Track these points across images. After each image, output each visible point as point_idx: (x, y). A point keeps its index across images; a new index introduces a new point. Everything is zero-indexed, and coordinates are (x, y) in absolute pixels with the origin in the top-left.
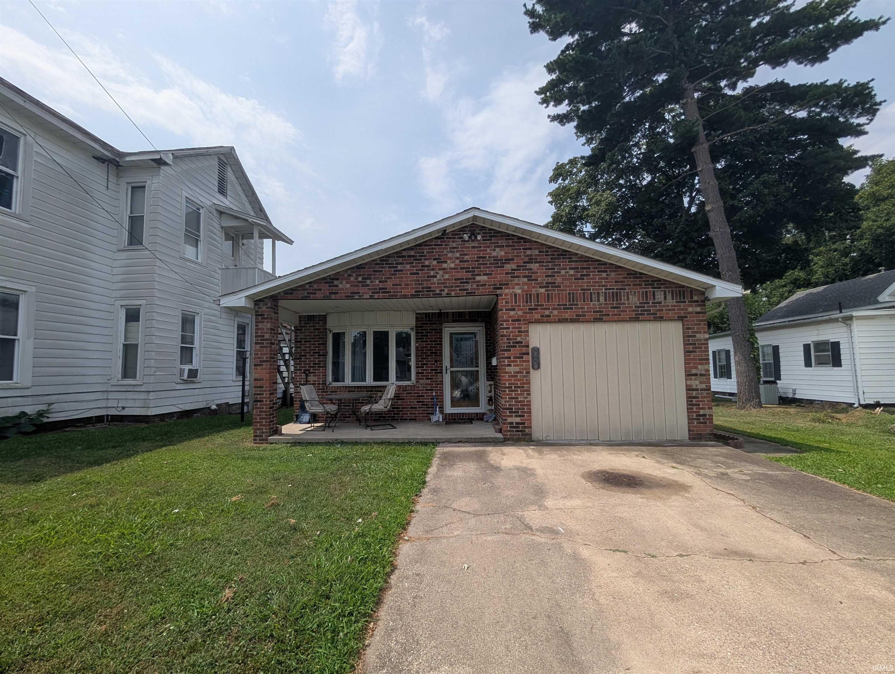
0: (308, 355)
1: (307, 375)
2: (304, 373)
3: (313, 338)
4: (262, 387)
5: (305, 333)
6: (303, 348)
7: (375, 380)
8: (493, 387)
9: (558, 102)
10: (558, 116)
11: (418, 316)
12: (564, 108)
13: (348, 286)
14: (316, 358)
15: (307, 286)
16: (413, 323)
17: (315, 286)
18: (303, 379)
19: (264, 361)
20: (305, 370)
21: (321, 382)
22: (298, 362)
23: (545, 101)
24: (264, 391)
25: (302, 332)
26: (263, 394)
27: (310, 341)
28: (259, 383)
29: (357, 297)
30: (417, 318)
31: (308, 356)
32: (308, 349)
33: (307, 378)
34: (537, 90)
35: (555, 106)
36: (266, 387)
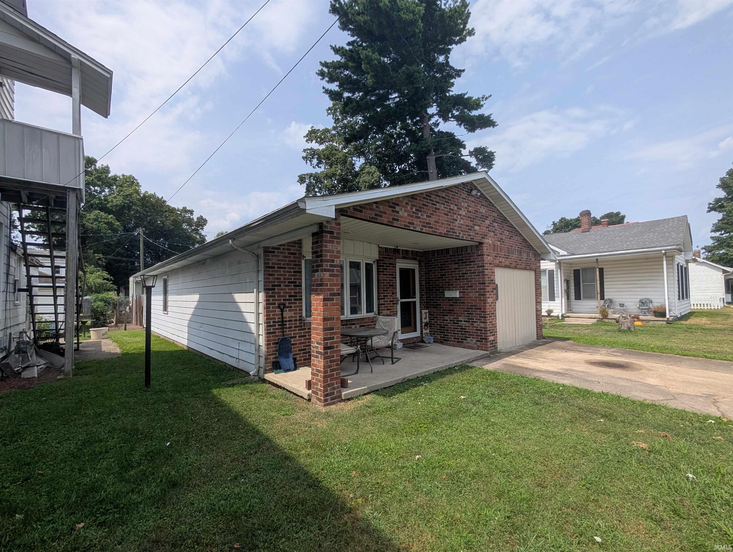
0: (282, 285)
1: (282, 311)
2: (279, 307)
3: (288, 264)
4: (332, 329)
5: (278, 256)
6: (276, 276)
7: (352, 313)
8: (427, 314)
9: (332, 80)
10: (331, 91)
11: (381, 250)
12: (334, 87)
13: (406, 214)
14: (292, 289)
15: (374, 206)
16: (376, 256)
17: (381, 208)
18: (277, 315)
19: (334, 295)
20: (279, 305)
21: (298, 318)
22: (271, 294)
23: (322, 74)
24: (335, 333)
25: (275, 256)
26: (333, 338)
27: (284, 268)
28: (329, 324)
29: (412, 228)
30: (379, 252)
31: (282, 287)
32: (282, 278)
33: (282, 315)
34: (323, 62)
35: (328, 82)
36: (338, 328)
